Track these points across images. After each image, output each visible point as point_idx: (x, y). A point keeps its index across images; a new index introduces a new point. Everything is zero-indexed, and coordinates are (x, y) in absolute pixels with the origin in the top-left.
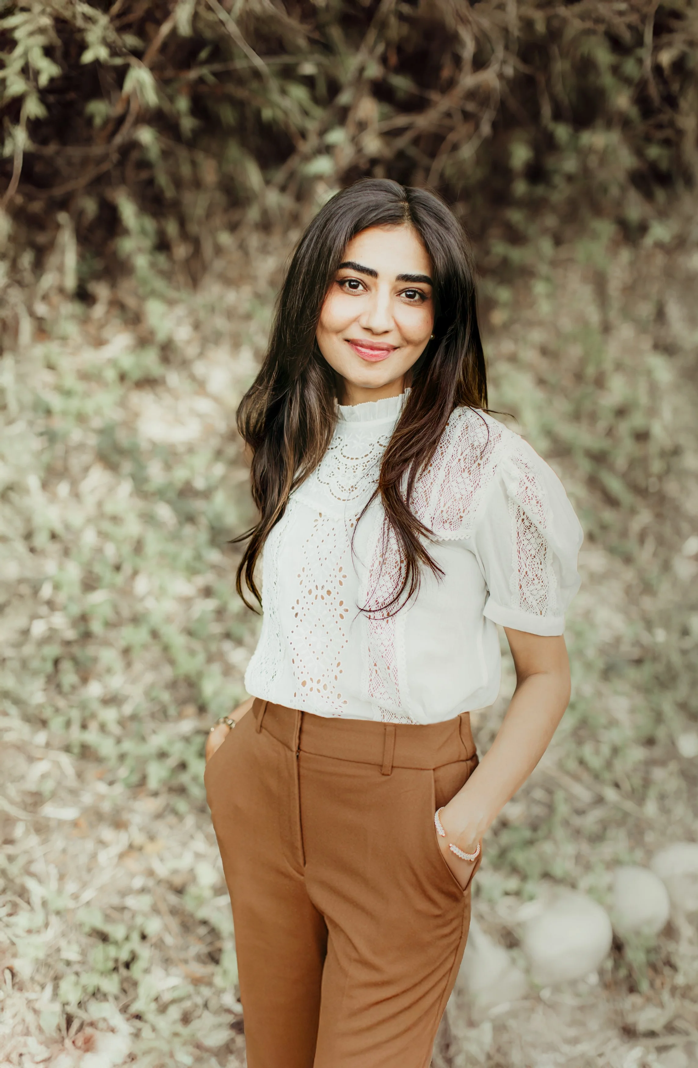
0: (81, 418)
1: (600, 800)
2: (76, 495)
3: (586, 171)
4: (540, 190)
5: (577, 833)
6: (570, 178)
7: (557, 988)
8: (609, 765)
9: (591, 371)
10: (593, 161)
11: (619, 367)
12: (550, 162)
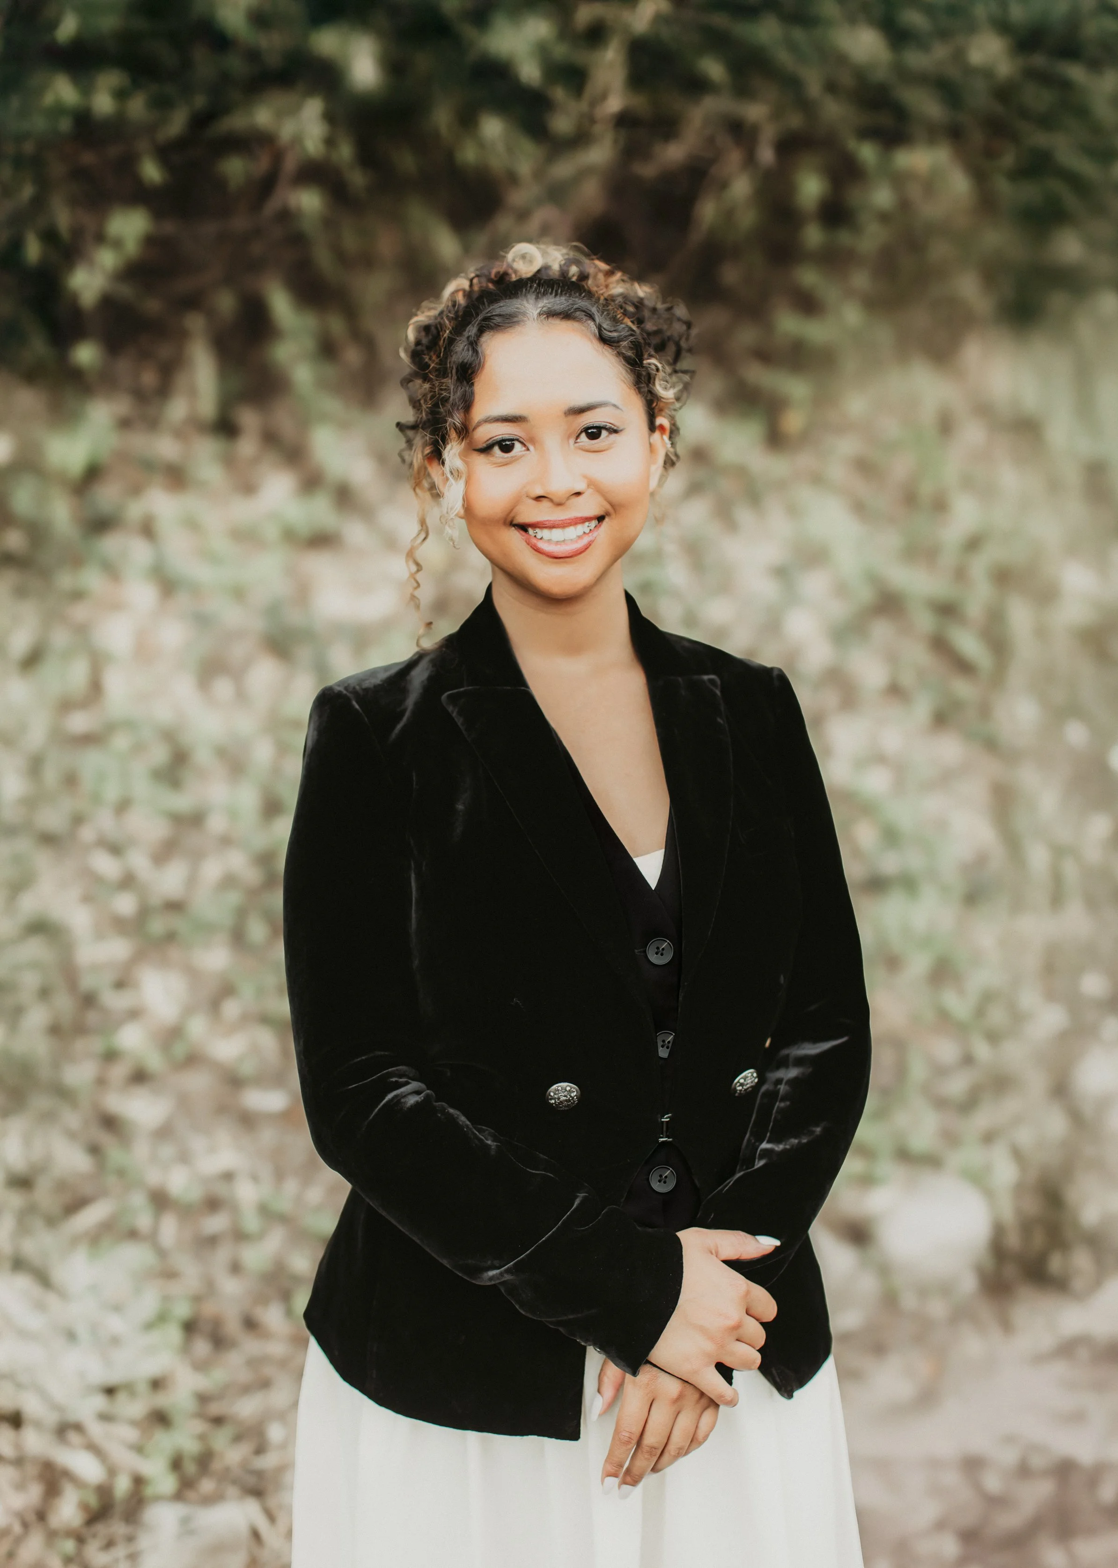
0: (239, 593)
1: (968, 1060)
2: (242, 696)
3: (905, 205)
4: (844, 238)
5: (941, 1103)
6: (884, 217)
7: (923, 1292)
8: (980, 1012)
9: (926, 489)
10: (915, 192)
11: (968, 483)
12: (854, 196)
